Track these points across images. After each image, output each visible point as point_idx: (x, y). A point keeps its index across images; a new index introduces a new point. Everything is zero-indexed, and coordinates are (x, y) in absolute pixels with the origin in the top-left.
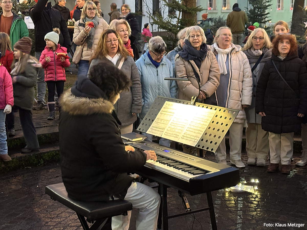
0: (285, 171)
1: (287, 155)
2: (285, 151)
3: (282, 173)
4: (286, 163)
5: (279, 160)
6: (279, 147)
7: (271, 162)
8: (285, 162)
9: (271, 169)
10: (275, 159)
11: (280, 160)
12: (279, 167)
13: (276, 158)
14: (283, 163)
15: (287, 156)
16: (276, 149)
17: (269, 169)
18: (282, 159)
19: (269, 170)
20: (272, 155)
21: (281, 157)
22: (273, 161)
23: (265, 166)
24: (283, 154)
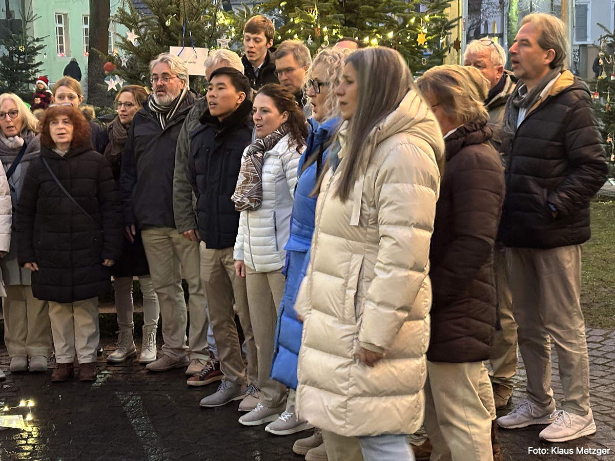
0: (87, 376)
1: (88, 343)
2: (83, 336)
3: (81, 381)
4: (88, 359)
5: (74, 355)
6: (71, 330)
7: (58, 361)
8: (85, 357)
9: (57, 377)
10: (65, 355)
11: (76, 355)
12: (75, 369)
13: (67, 351)
14: (82, 361)
15: (89, 345)
16: (66, 335)
17: (53, 375)
18: (79, 353)
19: (53, 378)
20: (59, 345)
21: (78, 348)
22: (62, 360)
23: (46, 370)
24: (81, 343)
